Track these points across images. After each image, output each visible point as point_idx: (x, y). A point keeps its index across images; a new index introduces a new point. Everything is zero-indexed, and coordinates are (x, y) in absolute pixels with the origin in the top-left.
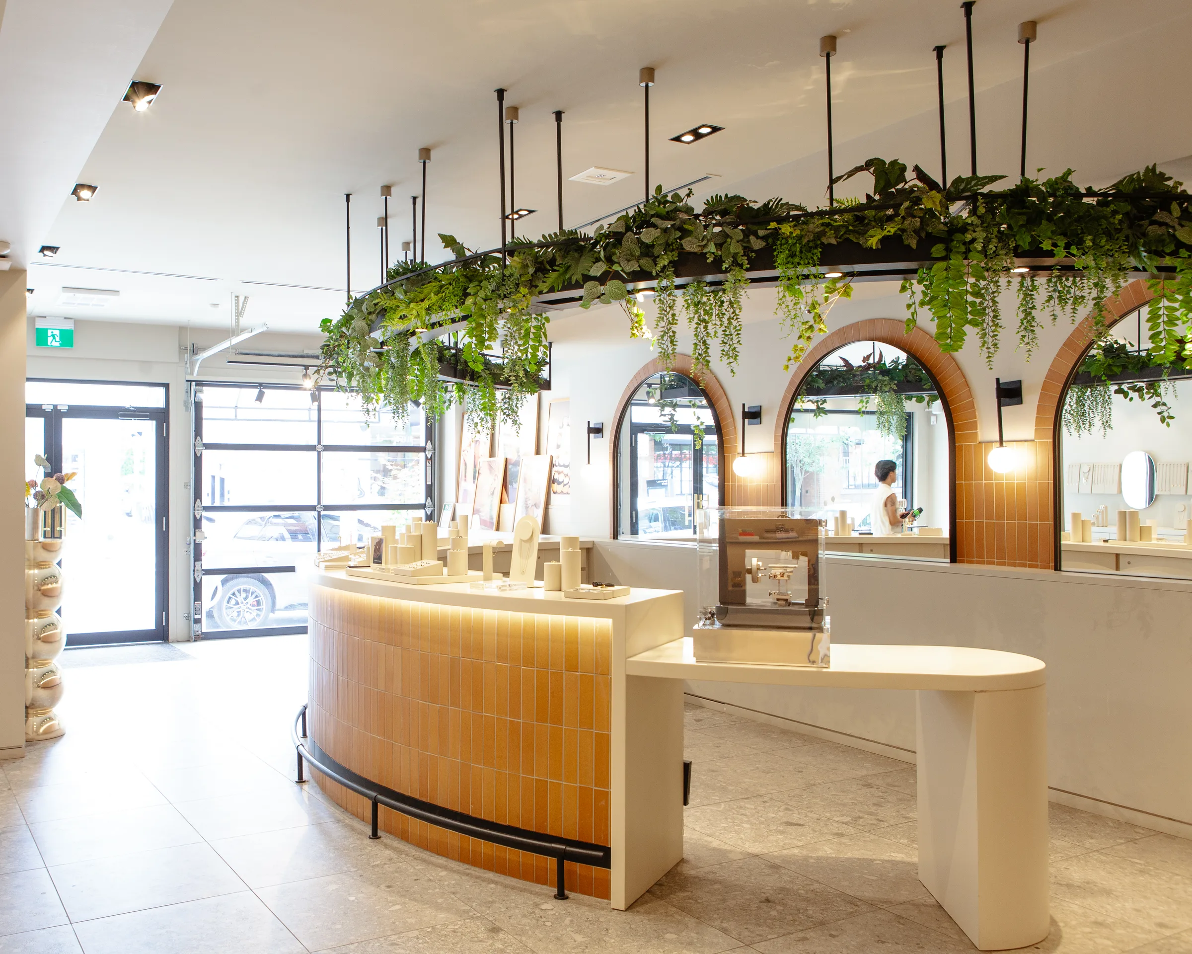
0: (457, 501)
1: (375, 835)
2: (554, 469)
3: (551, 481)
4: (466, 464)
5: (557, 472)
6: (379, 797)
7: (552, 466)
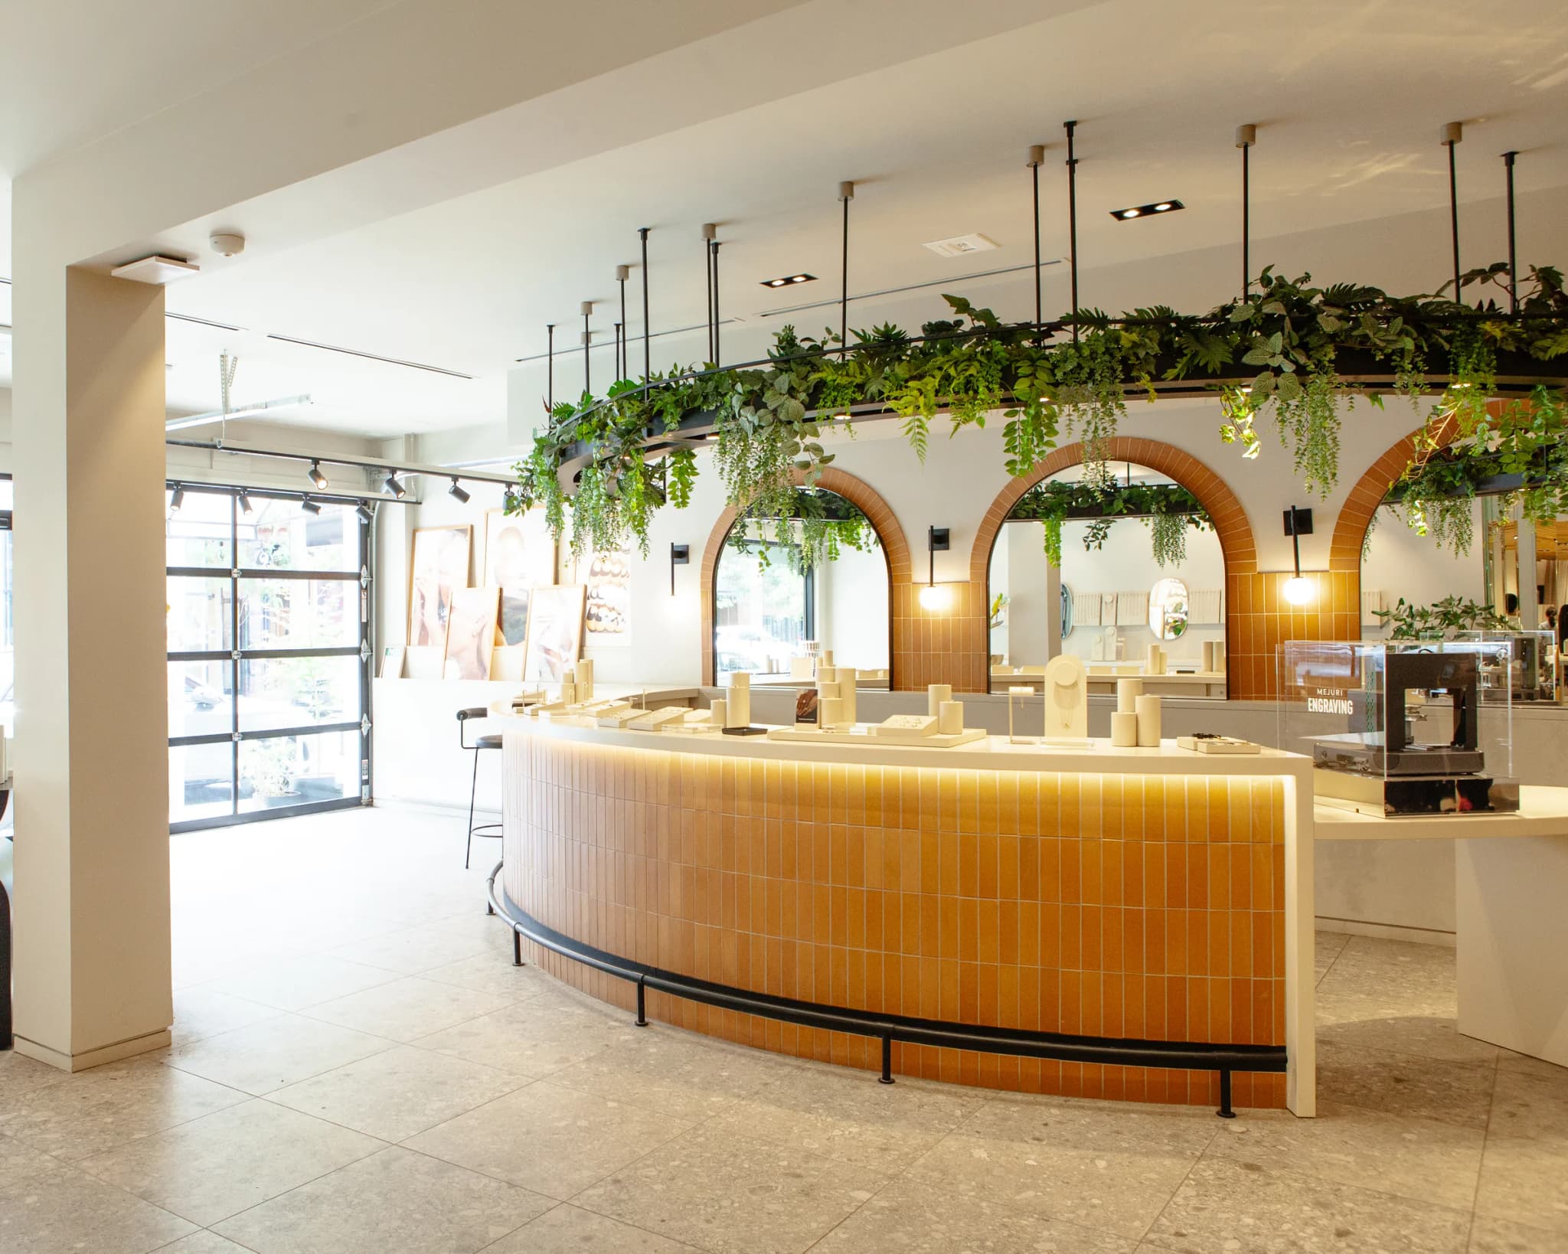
0: (409, 643)
1: (642, 1022)
2: (589, 602)
3: (587, 616)
4: (423, 597)
5: (595, 605)
6: (647, 977)
7: (586, 598)
